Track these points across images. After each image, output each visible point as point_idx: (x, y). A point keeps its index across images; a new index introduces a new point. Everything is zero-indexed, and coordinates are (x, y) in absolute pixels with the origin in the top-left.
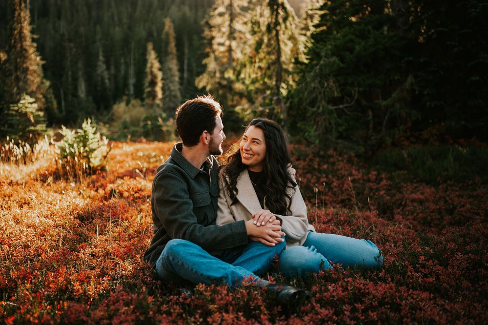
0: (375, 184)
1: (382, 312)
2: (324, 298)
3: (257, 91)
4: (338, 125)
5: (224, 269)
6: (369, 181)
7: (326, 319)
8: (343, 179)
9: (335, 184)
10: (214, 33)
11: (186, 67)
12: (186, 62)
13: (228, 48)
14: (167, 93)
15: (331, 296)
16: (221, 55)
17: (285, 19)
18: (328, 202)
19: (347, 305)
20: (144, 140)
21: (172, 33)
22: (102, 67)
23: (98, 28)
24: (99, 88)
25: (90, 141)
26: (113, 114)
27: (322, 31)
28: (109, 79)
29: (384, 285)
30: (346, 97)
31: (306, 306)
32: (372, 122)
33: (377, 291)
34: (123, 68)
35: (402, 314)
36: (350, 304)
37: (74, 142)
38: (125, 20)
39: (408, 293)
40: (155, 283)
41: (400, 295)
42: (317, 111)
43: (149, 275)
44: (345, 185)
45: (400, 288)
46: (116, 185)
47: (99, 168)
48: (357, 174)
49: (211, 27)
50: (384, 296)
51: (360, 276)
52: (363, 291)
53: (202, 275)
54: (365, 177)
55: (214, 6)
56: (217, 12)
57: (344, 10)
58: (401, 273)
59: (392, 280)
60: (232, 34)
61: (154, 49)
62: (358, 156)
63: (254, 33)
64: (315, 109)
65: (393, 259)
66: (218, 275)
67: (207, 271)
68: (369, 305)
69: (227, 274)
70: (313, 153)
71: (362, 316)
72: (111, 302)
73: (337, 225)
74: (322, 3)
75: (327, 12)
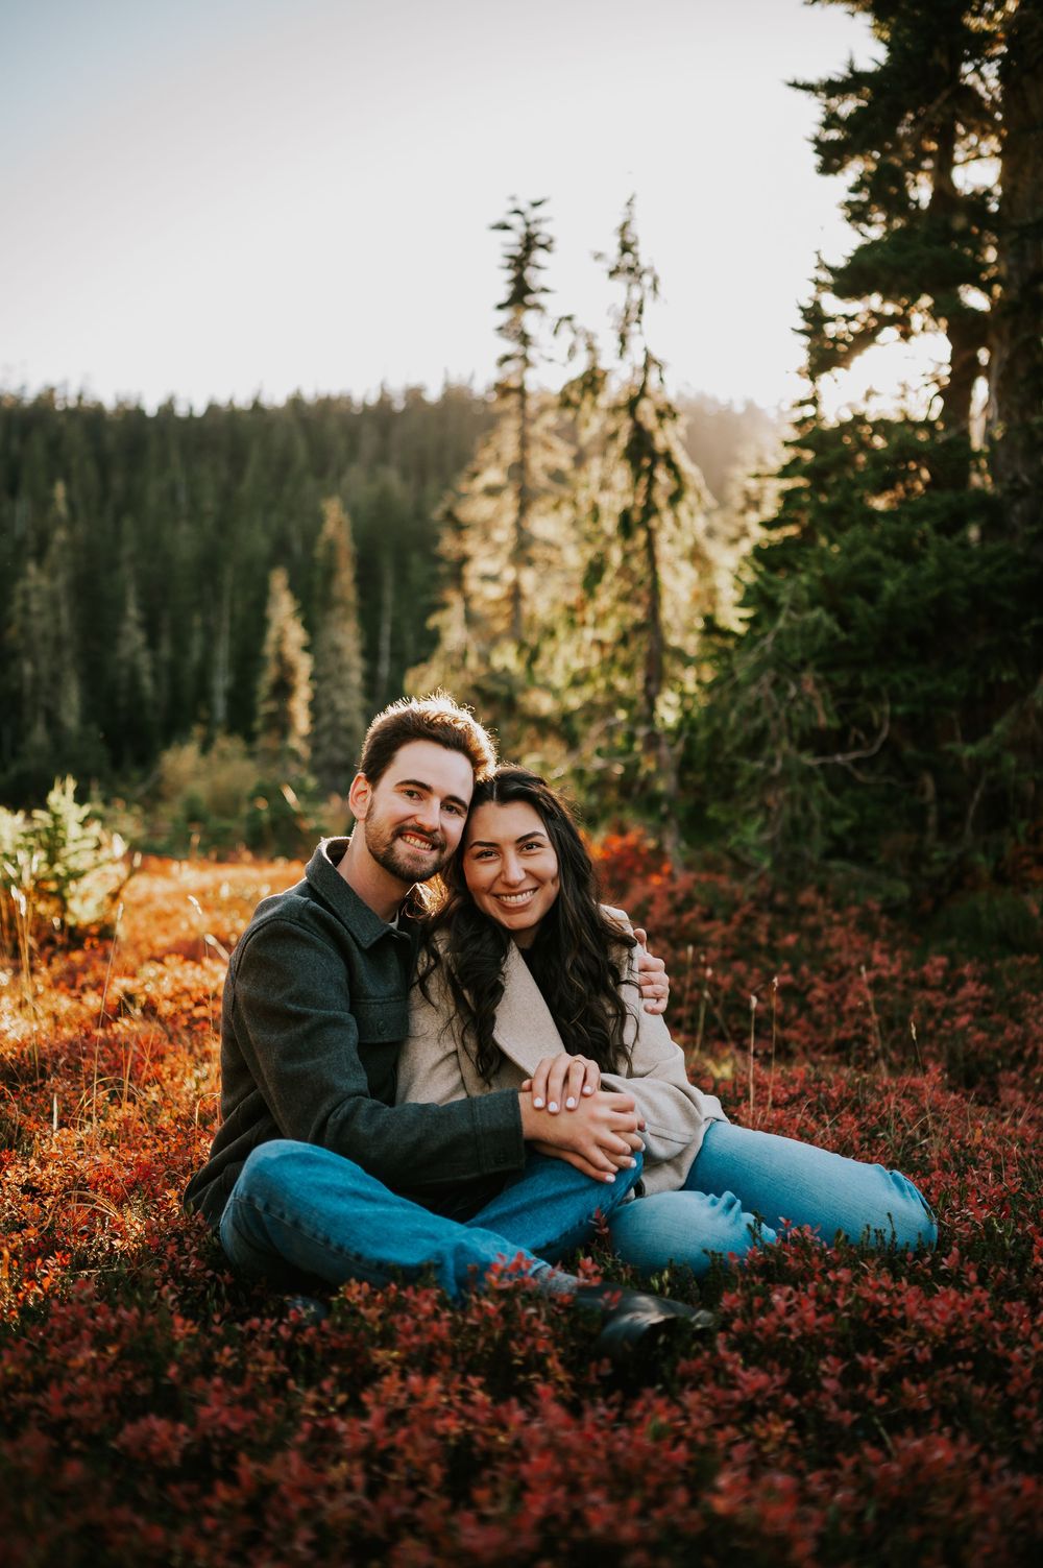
0: (940, 994)
1: (946, 1386)
2: (757, 1333)
3: (591, 711)
4: (831, 814)
5: (431, 1237)
6: (923, 984)
7: (759, 1403)
8: (845, 979)
9: (819, 993)
10: (472, 545)
11: (385, 645)
12: (386, 629)
13: (512, 592)
14: (326, 719)
15: (779, 1328)
16: (489, 610)
17: (675, 498)
18: (798, 1049)
19: (830, 1359)
20: (247, 856)
21: (346, 546)
22: (132, 639)
23: (128, 524)
24: (122, 701)
25: (71, 847)
26: (161, 780)
27: (787, 539)
28: (155, 675)
29: (953, 1294)
30: (854, 731)
31: (694, 1358)
32: (933, 809)
33: (931, 1314)
34: (196, 643)
35: (1012, 1391)
36: (843, 1354)
37: (19, 847)
38: (209, 504)
39: (1033, 1321)
40: (213, 1278)
41: (1008, 1329)
42: (765, 771)
43: (195, 1254)
44: (850, 997)
45: (1006, 1307)
46: (138, 982)
47: (94, 930)
48: (889, 966)
49: (459, 527)
50: (954, 1330)
51: (879, 1268)
52: (885, 1312)
53: (359, 1257)
54: (912, 974)
55: (470, 468)
56: (480, 483)
57: (851, 474)
58: (1011, 1260)
59: (981, 1281)
60: (523, 551)
61: (293, 587)
62: (891, 909)
64: (760, 765)
65: (985, 1213)
66: (410, 1257)
67: (377, 1244)
68: (905, 1361)
69: (439, 1255)
70: (753, 897)
71: (879, 1395)
72: (56, 1338)
73: (816, 1111)
74: (787, 455)
75: (801, 482)
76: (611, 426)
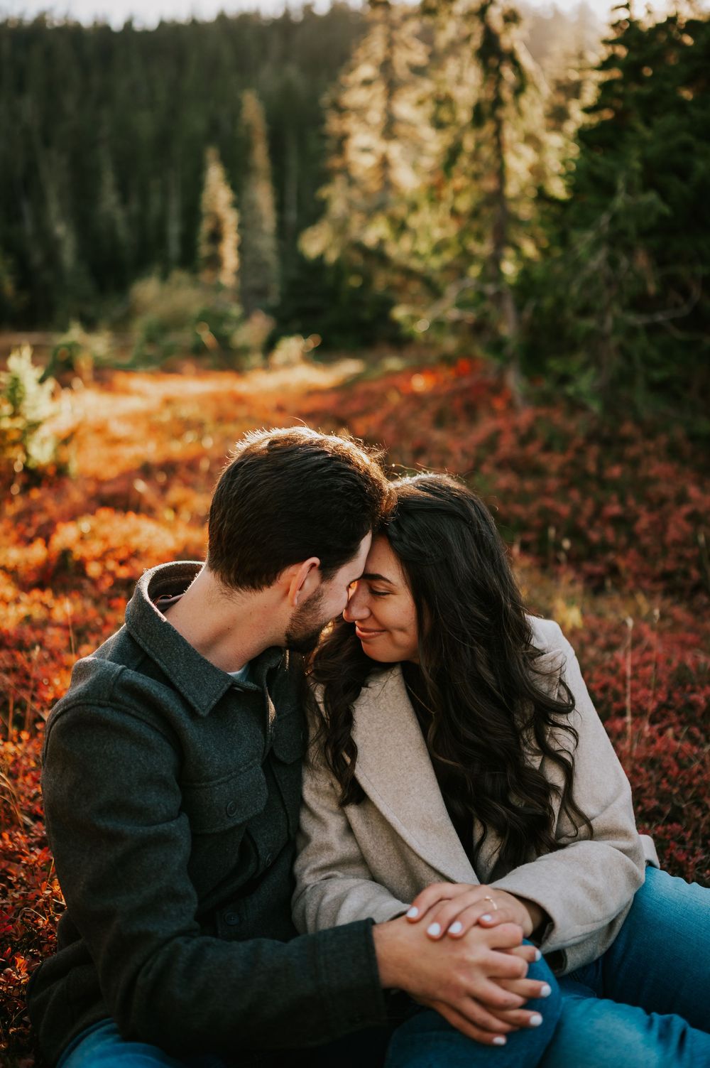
4: (651, 365)
8: (664, 511)
9: (644, 523)
10: (351, 124)
13: (381, 161)
14: (251, 257)
16: (365, 175)
17: (519, 90)
21: (260, 124)
22: (109, 199)
23: (105, 113)
27: (603, 122)
30: (672, 294)
38: (162, 95)
42: (597, 328)
44: (671, 529)
47: (50, 471)
49: (341, 110)
55: (349, 64)
56: (357, 77)
60: (390, 129)
61: (223, 158)
62: (693, 438)
63: (438, 124)
64: (592, 323)
70: (584, 432)
74: (603, 53)
75: (616, 73)
76: (466, 29)
